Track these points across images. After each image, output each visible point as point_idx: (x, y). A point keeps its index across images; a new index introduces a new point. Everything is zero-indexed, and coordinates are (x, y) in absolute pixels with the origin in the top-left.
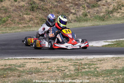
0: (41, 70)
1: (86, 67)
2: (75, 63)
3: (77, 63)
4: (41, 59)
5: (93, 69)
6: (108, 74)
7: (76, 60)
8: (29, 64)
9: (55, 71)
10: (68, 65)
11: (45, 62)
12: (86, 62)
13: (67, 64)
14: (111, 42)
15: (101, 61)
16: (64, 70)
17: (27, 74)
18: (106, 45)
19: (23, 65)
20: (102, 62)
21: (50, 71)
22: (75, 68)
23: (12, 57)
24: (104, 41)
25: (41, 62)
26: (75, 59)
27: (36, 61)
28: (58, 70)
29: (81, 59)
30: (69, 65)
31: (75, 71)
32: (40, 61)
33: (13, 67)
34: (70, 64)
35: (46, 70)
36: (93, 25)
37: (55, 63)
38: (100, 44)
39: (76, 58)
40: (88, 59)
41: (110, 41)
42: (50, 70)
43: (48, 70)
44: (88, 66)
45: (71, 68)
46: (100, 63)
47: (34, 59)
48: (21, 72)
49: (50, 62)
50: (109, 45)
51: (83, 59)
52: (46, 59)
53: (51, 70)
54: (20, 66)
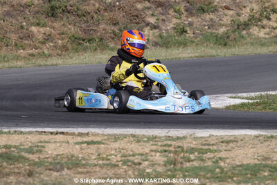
0: (84, 162)
1: (192, 157)
2: (165, 146)
3: (170, 146)
4: (80, 135)
5: (209, 163)
6: (249, 176)
7: (166, 140)
8: (52, 146)
9: (118, 166)
10: (147, 150)
11: (93, 143)
12: (192, 146)
13: (147, 148)
14: (246, 98)
15: (228, 142)
16: (140, 164)
17: (50, 170)
18: (234, 106)
19: (37, 149)
20: (231, 145)
21: (104, 164)
22: (165, 159)
23: (8, 127)
24: (229, 95)
25: (83, 143)
26: (165, 136)
27: (69, 138)
28: (125, 163)
29: (178, 138)
30: (152, 151)
31: (165, 165)
32: (79, 139)
33: (14, 151)
34: (154, 148)
35: (95, 162)
36: (202, 57)
37: (116, 145)
38: (220, 102)
39: (168, 135)
40: (196, 139)
41: (245, 95)
42: (104, 162)
43: (100, 162)
44: (196, 154)
45: (156, 158)
46: (225, 148)
47: (62, 133)
48: (35, 164)
49: (103, 143)
50: (243, 105)
51: (184, 138)
52: (93, 135)
53: (108, 162)
54: (30, 151)
